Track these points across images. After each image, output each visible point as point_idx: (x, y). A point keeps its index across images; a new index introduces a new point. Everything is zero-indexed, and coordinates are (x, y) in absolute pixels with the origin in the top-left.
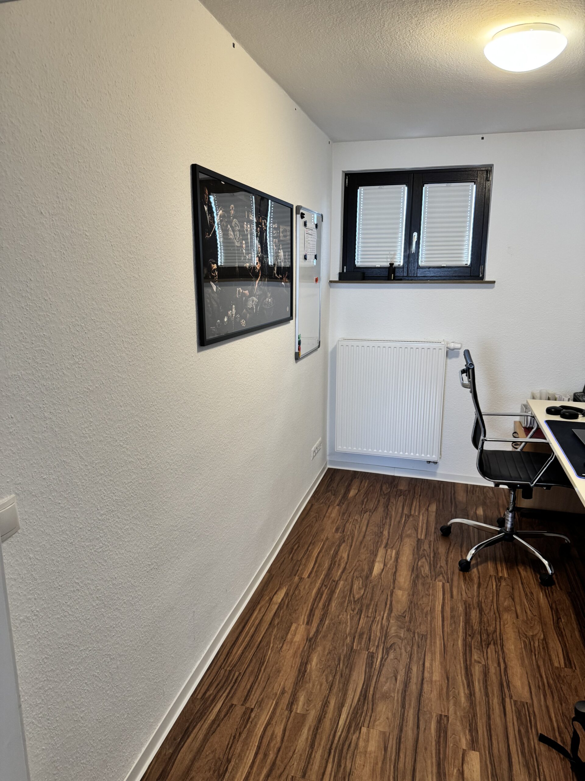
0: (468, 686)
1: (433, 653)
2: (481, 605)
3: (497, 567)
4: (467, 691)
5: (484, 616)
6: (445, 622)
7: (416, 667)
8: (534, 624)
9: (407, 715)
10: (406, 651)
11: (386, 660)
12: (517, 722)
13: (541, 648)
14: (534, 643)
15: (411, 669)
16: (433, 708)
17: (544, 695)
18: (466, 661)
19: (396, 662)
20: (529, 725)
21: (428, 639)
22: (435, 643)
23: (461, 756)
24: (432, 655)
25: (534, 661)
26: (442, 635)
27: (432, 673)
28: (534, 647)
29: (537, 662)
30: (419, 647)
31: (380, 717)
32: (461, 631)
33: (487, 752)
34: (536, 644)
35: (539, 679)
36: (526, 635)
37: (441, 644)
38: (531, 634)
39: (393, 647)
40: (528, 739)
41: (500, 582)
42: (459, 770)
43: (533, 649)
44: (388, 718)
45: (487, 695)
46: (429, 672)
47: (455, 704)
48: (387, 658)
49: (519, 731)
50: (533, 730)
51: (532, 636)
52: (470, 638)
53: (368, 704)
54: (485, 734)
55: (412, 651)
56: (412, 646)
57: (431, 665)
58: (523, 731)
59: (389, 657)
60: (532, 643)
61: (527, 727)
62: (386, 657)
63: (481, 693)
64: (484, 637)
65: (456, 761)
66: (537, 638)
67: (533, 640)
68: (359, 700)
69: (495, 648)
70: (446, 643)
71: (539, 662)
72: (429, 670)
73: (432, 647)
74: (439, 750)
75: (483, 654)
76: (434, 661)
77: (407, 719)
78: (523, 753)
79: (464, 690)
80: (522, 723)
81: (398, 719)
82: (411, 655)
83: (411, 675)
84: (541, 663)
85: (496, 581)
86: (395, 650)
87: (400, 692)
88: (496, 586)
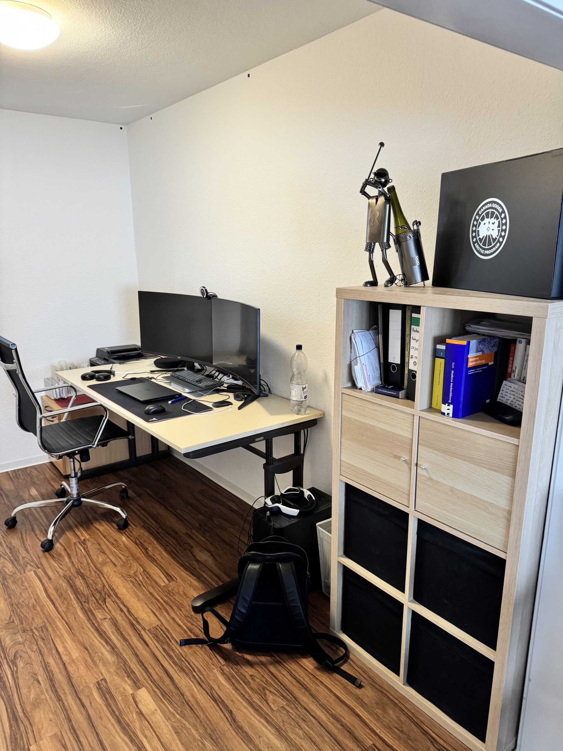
0: (107, 642)
1: (61, 637)
2: (81, 572)
3: (76, 534)
4: (108, 648)
5: (88, 578)
6: (57, 604)
7: (51, 658)
8: (131, 564)
9: (68, 704)
10: (33, 651)
11: (17, 672)
12: (158, 643)
13: (146, 579)
14: (138, 578)
15: (48, 663)
16: (87, 681)
17: (166, 612)
18: (93, 624)
19: (29, 668)
20: (168, 640)
21: (49, 627)
22: (57, 626)
23: (132, 700)
24: (60, 638)
25: (146, 591)
26: (60, 616)
27: (69, 653)
28: (140, 580)
29: (148, 591)
30: (44, 640)
31: (42, 725)
32: (75, 602)
33: (150, 682)
34: (141, 578)
35: (157, 602)
36: (129, 575)
37: (63, 624)
38: (133, 572)
39: (18, 656)
40: (173, 650)
41: (86, 544)
42: (137, 712)
43: (140, 583)
44: (51, 720)
45: (125, 639)
46: (66, 655)
47: (104, 665)
48: (17, 669)
49: (164, 650)
50: (173, 641)
51: (134, 573)
52: (86, 604)
53: (22, 723)
54: (141, 670)
55: (39, 647)
56: (37, 643)
57: (65, 648)
58: (166, 648)
59: (19, 667)
60: (137, 579)
61: (167, 642)
62: (15, 669)
63: (120, 641)
64: (98, 596)
65: (131, 708)
66: (138, 573)
67: (136, 576)
68: (11, 726)
69: (112, 600)
70: (67, 621)
71: (149, 590)
72: (65, 653)
73: (57, 632)
74: (112, 710)
75: (104, 610)
76: (65, 643)
77: (69, 707)
78: (175, 663)
79: (106, 648)
80: (163, 642)
81: (61, 714)
82: (40, 651)
83: (50, 668)
84: (151, 590)
85: (82, 545)
86: (21, 657)
87: (49, 689)
88: (84, 549)
